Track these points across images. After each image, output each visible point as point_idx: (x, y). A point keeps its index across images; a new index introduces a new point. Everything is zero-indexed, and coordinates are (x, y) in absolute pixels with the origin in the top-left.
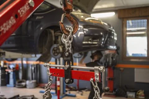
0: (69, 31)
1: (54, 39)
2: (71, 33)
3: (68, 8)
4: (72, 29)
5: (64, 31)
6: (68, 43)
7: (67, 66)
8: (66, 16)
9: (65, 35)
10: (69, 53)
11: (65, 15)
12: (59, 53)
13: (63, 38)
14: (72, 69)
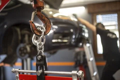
0: (40, 31)
1: (20, 38)
2: (43, 33)
3: (39, 5)
4: (45, 29)
5: (35, 31)
6: (40, 44)
7: (40, 71)
8: (37, 15)
9: (36, 36)
10: (42, 56)
11: (36, 13)
12: (27, 53)
13: (34, 39)
14: (46, 74)
